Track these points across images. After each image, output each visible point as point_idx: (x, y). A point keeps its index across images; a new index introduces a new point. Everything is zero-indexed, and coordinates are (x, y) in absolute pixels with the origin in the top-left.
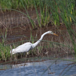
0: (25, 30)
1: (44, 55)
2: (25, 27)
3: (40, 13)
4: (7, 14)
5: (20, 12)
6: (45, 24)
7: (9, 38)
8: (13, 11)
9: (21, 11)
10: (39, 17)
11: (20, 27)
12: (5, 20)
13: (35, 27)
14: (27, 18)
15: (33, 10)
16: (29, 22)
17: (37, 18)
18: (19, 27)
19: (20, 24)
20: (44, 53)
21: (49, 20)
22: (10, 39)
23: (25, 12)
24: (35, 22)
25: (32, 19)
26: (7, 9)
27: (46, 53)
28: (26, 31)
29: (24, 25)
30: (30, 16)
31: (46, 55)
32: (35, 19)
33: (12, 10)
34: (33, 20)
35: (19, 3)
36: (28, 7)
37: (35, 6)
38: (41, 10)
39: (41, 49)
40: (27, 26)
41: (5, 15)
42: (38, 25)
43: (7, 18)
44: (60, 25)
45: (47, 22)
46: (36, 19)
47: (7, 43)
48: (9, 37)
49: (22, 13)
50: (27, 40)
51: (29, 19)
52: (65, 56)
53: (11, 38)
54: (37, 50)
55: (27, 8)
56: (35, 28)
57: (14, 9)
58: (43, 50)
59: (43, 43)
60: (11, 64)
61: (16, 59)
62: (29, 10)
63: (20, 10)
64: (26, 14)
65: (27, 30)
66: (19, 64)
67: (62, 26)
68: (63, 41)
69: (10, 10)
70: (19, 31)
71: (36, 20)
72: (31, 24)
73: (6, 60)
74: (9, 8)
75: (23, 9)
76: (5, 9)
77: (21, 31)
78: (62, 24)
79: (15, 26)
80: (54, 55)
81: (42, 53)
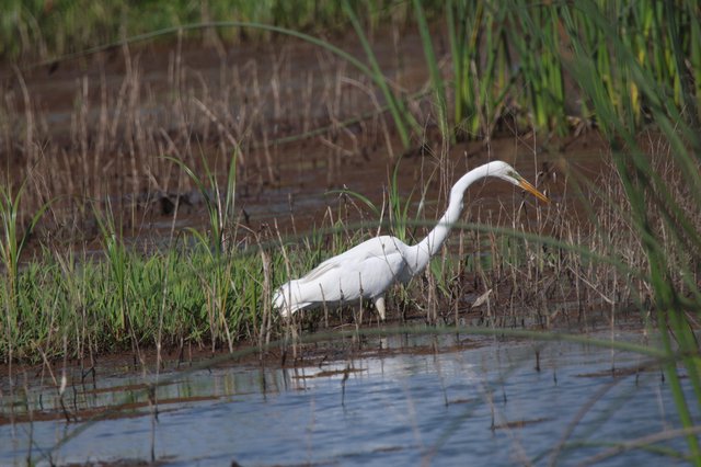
0: (355, 156)
1: (466, 309)
2: (353, 136)
3: (447, 56)
4: (241, 59)
5: (323, 43)
6: (478, 122)
7: (257, 202)
8: (280, 39)
10: (442, 78)
11: (322, 138)
12: (233, 91)
13: (414, 140)
14: (366, 85)
15: (403, 34)
17: (429, 84)
18: (316, 136)
19: (325, 122)
20: (468, 298)
21: (501, 100)
22: (260, 209)
23: (357, 49)
24: (415, 105)
25: (399, 88)
26: (246, 23)
27: (479, 301)
28: (359, 166)
29: (348, 126)
30: (386, 69)
31: (480, 314)
32: (418, 90)
33: (276, 34)
34: (404, 95)
36: (373, 17)
37: (420, 15)
38: (456, 35)
39: (446, 275)
40: (370, 135)
41: (229, 64)
42: (437, 127)
43: (245, 84)
44: (567, 131)
45: (488, 112)
46: (424, 91)
48: (253, 199)
49: (335, 55)
51: (382, 92)
52: (594, 322)
53: (266, 203)
55: (366, 25)
56: (418, 146)
57: (287, 26)
58: (462, 278)
59: (462, 238)
61: (295, 335)
62: (380, 36)
64: (363, 57)
65: (366, 157)
67: (584, 139)
69: (264, 30)
70: (314, 161)
71: (422, 97)
73: (230, 337)
74: (257, 17)
75: (343, 28)
76: (230, 26)
77: (327, 162)
78: (578, 124)
79: (293, 131)
80: (528, 315)
81: (454, 297)
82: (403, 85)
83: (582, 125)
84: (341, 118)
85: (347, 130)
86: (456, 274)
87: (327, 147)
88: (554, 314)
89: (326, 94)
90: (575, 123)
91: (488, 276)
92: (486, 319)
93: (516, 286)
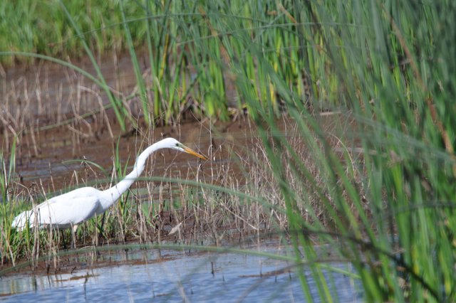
0: (90, 137)
1: (165, 234)
2: (89, 125)
3: (148, 70)
4: (16, 77)
5: (69, 64)
6: (169, 114)
7: (27, 169)
8: (41, 62)
9: (73, 63)
10: (146, 86)
11: (69, 126)
12: (10, 97)
13: (127, 126)
14: (96, 91)
15: (119, 58)
16: (104, 105)
17: (137, 89)
18: (65, 125)
19: (70, 116)
20: (166, 228)
21: (184, 98)
22: (29, 173)
23: (89, 67)
24: (127, 105)
25: (118, 93)
26: (18, 52)
27: (173, 231)
28: (93, 143)
29: (86, 118)
30: (108, 81)
31: (174, 238)
32: (130, 94)
33: (38, 60)
34: (121, 97)
35: (64, 32)
36: (100, 46)
37: (130, 44)
38: (154, 56)
39: (151, 214)
40: (99, 123)
41: (8, 80)
42: (142, 117)
43: (19, 92)
44: (228, 118)
45: (176, 107)
46: (133, 94)
47: (20, 191)
48: (25, 167)
49: (77, 72)
50: (99, 177)
51: (106, 95)
52: (249, 242)
53: (33, 169)
54: (138, 216)
55: (96, 52)
56: (130, 129)
57: (45, 54)
58: (162, 216)
59: (161, 189)
60: (34, 274)
61: (55, 253)
62: (105, 59)
63: (68, 57)
64: (94, 73)
65: (97, 137)
66: (65, 272)
67: (239, 123)
68: (242, 183)
69: (30, 57)
70: (65, 141)
71: (132, 98)
72: (114, 114)
73: (13, 255)
74: (25, 49)
75: (81, 55)
76: (8, 55)
77: (72, 142)
78: (236, 113)
79: (50, 123)
80: (205, 238)
81: (157, 227)
82: (120, 91)
83: (237, 114)
84: (81, 113)
85: (84, 121)
86: (157, 212)
87: (71, 131)
88: (221, 238)
89: (71, 97)
90: (233, 113)
91: (178, 213)
92: (179, 241)
93: (197, 219)
